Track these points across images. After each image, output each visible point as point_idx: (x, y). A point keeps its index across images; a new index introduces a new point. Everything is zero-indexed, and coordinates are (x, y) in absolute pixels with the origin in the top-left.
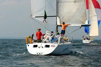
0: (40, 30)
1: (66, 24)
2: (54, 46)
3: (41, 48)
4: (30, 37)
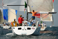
1: (35, 11)
3: (24, 30)
4: (15, 22)
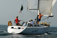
4: (10, 22)
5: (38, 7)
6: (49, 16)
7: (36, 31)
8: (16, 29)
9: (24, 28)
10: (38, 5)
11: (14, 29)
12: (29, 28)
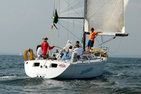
0: (46, 39)
2: (64, 66)
3: (44, 68)
4: (29, 50)
5: (86, 13)
6: (117, 35)
7: (89, 70)
8: (46, 67)
9: (65, 64)
10: (86, 9)
11: (41, 67)
12: (75, 65)
